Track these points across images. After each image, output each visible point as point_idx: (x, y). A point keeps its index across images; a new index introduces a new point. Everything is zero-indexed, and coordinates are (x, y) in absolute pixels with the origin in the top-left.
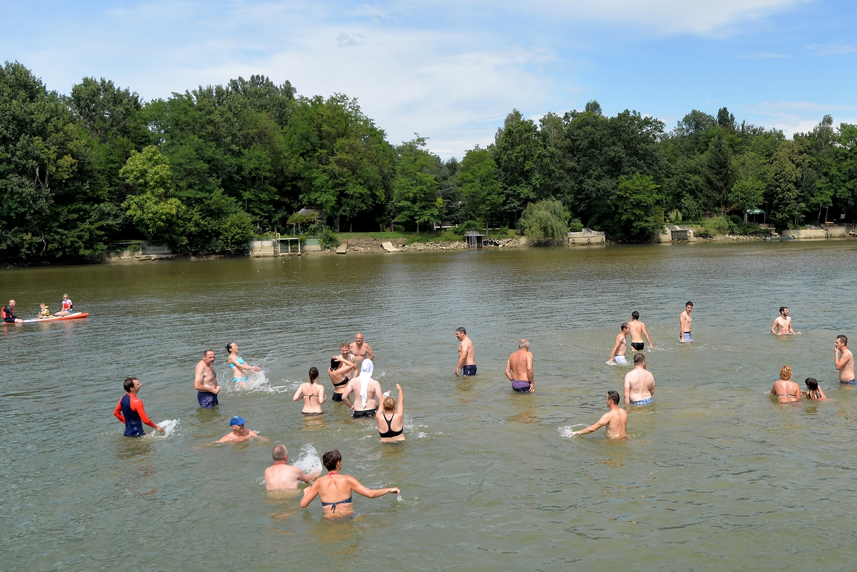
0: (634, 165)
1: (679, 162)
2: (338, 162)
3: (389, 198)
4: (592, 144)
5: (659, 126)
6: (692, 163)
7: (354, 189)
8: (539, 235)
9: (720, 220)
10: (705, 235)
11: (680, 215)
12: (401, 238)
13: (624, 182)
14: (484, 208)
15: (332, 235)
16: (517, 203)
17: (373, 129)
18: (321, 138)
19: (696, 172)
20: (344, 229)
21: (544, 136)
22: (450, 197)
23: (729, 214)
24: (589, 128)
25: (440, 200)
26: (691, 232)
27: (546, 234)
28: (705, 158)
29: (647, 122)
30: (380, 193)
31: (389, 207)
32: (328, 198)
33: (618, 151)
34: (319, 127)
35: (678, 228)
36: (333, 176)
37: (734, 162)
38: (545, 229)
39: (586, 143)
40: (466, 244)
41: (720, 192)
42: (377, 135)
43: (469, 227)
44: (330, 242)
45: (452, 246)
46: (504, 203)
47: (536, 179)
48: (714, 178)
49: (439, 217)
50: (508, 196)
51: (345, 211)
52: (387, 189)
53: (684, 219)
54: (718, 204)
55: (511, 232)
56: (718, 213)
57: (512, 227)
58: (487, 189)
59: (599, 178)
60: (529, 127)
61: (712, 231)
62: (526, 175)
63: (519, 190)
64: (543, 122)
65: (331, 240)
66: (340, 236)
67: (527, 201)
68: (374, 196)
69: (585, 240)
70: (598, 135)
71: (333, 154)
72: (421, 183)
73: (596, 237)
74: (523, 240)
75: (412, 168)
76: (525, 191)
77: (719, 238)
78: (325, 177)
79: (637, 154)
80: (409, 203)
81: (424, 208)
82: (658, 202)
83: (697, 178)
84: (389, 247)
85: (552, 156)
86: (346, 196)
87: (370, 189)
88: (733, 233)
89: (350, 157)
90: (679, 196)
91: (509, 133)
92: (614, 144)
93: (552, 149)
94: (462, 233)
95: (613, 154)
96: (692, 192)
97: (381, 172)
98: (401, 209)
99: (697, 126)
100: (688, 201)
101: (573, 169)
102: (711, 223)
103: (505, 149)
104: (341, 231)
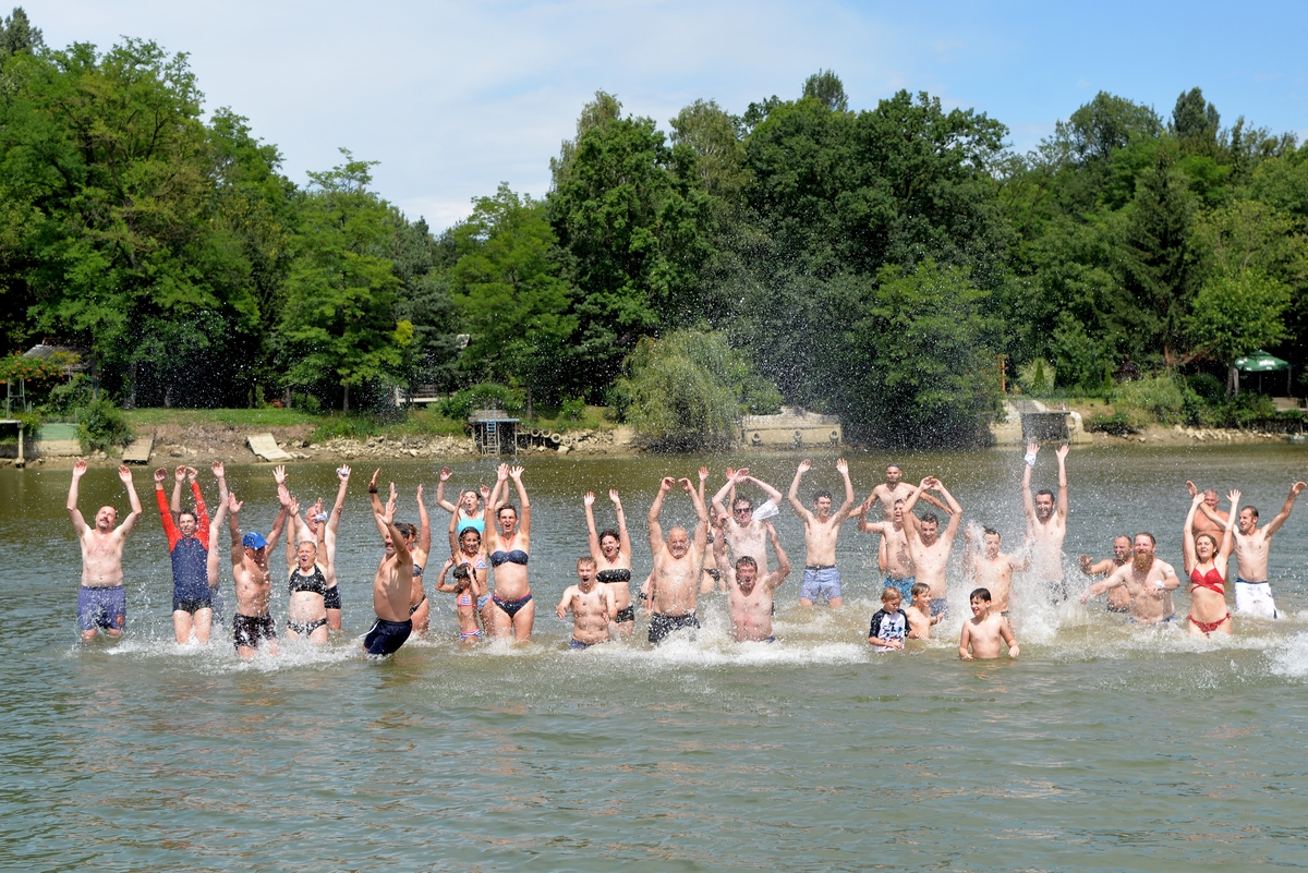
0: (920, 236)
1: (1052, 233)
2: (135, 221)
3: (271, 319)
4: (809, 181)
5: (989, 132)
6: (1087, 236)
7: (174, 292)
8: (665, 421)
9: (1163, 385)
10: (1114, 427)
11: (1049, 374)
12: (301, 425)
13: (893, 282)
14: (522, 350)
15: (112, 412)
16: (608, 337)
17: (245, 143)
18: (90, 156)
19: (1096, 258)
20: (150, 398)
21: (684, 164)
22: (435, 321)
23: (1188, 370)
24: (801, 142)
25: (405, 325)
26: (1076, 417)
27: (685, 420)
28: (1122, 220)
29: (958, 123)
30: (247, 305)
31: (271, 342)
32: (108, 315)
33: (879, 198)
34: (83, 127)
35: (1041, 407)
36: (121, 259)
37: (1201, 229)
38: (680, 406)
39: (791, 178)
40: (471, 443)
41: (1162, 313)
42: (256, 161)
43: (483, 400)
44: (107, 431)
45: (438, 446)
46: (576, 338)
47: (661, 272)
48: (1146, 277)
49: (403, 371)
50: (586, 318)
51: (151, 350)
52: (266, 293)
53: (1061, 381)
54: (1156, 344)
55: (593, 412)
56: (1154, 368)
57: (596, 399)
58: (529, 298)
59: (826, 272)
60: (642, 139)
61: (1135, 415)
62: (636, 264)
63: (613, 301)
64: (682, 126)
65: (110, 426)
66: (133, 418)
67: (635, 331)
68: (228, 311)
69: (787, 437)
70: (823, 159)
71: (120, 199)
72: (354, 279)
73: (816, 428)
74: (623, 435)
75: (332, 239)
76: (631, 305)
77: (1156, 434)
78: (99, 260)
79: (928, 207)
80: (324, 335)
81: (363, 346)
82: (986, 337)
83: (1098, 273)
84: (266, 446)
85: (703, 213)
86: (157, 310)
87: (220, 293)
88: (1195, 422)
89: (167, 210)
90: (1047, 323)
91: (590, 152)
92: (867, 181)
93: (701, 196)
94: (461, 413)
95: (863, 208)
96: (1084, 313)
97: (251, 250)
98: (300, 350)
99: (1109, 136)
100: (1071, 335)
101: (762, 250)
102: (1135, 394)
103: (581, 195)
104: (141, 403)
